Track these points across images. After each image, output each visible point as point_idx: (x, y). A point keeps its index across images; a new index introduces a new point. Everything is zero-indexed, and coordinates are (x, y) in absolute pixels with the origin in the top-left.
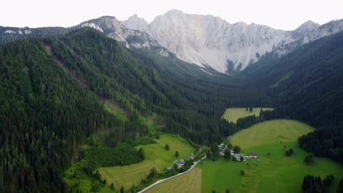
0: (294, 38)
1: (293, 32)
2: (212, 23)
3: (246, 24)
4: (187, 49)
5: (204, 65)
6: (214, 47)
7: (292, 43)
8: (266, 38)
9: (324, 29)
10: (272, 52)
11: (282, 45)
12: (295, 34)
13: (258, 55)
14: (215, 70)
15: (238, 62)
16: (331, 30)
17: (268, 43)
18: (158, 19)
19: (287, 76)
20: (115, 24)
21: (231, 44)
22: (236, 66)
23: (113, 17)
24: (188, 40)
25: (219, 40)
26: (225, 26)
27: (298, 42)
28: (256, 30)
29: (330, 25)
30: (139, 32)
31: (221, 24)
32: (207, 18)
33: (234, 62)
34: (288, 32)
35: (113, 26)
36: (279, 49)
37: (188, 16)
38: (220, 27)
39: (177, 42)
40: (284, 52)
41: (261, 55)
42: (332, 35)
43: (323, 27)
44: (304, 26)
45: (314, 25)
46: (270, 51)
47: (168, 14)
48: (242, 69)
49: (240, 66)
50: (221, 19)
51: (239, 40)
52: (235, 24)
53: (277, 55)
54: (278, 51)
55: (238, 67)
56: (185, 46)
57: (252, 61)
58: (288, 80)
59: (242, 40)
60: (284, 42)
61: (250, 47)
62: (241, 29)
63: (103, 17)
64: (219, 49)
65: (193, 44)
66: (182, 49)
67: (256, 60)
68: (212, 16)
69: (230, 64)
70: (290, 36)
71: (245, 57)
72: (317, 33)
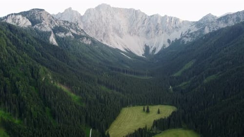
0: (198, 27)
1: (197, 22)
2: (133, 15)
3: (160, 16)
4: (113, 35)
5: (126, 49)
6: (135, 34)
7: (196, 32)
8: (176, 27)
9: (221, 21)
10: (180, 39)
11: (188, 34)
12: (198, 24)
13: (169, 41)
14: (134, 54)
15: (153, 47)
16: (226, 22)
17: (178, 31)
18: (89, 12)
19: (189, 65)
20: (44, 15)
21: (148, 32)
22: (151, 51)
23: (43, 10)
24: (114, 29)
25: (139, 29)
26: (144, 17)
27: (200, 31)
28: (168, 21)
29: (226, 18)
30: (68, 22)
31: (141, 16)
32: (130, 10)
33: (150, 47)
34: (194, 22)
35: (41, 17)
36: (185, 36)
37: (115, 9)
38: (140, 19)
39: (104, 30)
40: (189, 40)
41: (171, 42)
42: (228, 27)
43: (220, 19)
44: (206, 18)
45: (213, 17)
46: (178, 38)
47: (98, 8)
48: (156, 52)
49: (154, 50)
50: (140, 12)
51: (155, 29)
52: (152, 16)
53: (183, 42)
54: (185, 38)
55: (153, 51)
56: (111, 33)
57: (164, 46)
58: (190, 69)
59: (157, 29)
60: (189, 30)
61: (163, 35)
62: (156, 20)
63: (33, 9)
64: (138, 35)
65: (118, 32)
66: (108, 36)
67: (167, 45)
68: (134, 10)
69: (147, 48)
70: (194, 26)
71: (159, 43)
72: (215, 24)
